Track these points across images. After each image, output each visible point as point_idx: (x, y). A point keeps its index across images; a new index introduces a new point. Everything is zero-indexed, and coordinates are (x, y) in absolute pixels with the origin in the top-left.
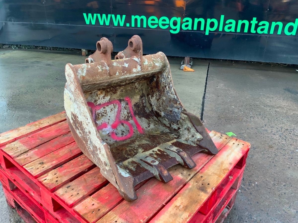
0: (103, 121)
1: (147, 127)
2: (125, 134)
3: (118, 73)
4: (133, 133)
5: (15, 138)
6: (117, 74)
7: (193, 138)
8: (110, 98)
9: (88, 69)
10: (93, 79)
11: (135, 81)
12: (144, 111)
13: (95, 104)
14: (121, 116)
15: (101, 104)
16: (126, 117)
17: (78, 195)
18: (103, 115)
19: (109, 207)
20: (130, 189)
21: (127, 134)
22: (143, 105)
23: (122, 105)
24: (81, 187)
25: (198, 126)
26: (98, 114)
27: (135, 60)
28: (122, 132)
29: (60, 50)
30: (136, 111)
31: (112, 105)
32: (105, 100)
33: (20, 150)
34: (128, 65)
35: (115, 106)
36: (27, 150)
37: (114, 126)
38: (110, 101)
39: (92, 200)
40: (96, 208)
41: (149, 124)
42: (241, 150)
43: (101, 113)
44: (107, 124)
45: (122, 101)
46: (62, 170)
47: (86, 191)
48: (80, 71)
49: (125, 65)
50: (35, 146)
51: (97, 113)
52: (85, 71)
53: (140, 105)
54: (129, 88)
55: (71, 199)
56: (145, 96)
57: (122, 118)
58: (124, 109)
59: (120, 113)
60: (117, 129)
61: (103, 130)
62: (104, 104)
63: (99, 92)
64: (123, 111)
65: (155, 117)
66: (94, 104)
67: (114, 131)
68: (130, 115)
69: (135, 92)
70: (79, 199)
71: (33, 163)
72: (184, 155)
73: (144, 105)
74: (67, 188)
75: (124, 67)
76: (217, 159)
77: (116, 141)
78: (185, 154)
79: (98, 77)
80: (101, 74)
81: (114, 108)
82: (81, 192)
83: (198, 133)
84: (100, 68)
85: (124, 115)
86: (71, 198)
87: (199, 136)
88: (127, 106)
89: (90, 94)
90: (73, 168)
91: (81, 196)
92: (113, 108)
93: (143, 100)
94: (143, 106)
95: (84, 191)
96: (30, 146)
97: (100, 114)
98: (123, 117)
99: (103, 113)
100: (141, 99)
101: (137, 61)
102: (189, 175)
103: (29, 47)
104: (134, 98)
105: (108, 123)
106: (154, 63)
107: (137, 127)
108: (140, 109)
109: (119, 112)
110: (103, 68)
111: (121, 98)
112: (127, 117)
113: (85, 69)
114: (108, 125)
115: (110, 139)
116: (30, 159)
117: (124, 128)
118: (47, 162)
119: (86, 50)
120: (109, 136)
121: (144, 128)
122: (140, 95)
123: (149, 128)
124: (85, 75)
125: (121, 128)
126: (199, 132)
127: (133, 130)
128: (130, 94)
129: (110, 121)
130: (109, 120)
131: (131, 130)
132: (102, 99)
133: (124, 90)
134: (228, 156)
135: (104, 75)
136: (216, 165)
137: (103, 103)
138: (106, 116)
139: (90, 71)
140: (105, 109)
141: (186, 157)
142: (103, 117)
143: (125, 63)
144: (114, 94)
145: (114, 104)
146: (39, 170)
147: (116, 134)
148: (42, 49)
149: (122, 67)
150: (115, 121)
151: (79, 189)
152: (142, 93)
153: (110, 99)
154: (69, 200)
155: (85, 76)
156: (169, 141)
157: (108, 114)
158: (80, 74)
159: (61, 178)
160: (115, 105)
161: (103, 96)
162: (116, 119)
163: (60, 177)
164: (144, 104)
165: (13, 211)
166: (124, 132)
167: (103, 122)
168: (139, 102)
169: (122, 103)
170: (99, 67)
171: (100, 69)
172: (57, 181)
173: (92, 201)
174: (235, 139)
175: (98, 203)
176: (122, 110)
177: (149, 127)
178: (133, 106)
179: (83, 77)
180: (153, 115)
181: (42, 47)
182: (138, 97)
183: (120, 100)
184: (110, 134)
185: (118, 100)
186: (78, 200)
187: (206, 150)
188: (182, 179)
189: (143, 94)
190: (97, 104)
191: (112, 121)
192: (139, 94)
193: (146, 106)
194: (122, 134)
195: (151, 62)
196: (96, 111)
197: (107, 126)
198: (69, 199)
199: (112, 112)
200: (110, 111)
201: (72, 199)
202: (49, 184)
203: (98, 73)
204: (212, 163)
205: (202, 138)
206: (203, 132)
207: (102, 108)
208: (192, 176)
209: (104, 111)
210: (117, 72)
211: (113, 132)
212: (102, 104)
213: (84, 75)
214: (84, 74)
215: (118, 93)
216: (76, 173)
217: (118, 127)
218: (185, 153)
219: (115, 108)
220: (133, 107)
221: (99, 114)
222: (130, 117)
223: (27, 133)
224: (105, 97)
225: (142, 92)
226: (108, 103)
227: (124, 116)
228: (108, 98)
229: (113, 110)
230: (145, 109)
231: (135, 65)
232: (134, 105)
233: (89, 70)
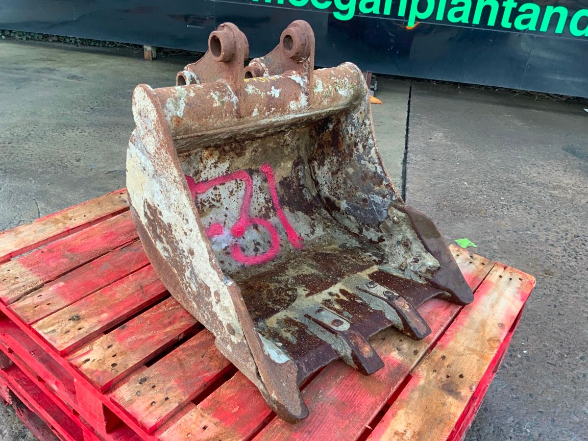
0: (214, 218)
1: (310, 232)
2: (261, 250)
3: (256, 110)
4: (280, 248)
5: (10, 252)
6: (255, 113)
7: (417, 265)
8: (228, 166)
9: (188, 99)
10: (200, 125)
11: (286, 129)
12: (302, 196)
13: (195, 178)
14: (252, 208)
15: (210, 179)
16: (263, 210)
17: (167, 401)
18: (214, 206)
19: (243, 435)
20: (291, 394)
21: (266, 248)
22: (300, 183)
23: (255, 182)
24: (172, 382)
25: (428, 237)
26: (201, 203)
27: (295, 81)
28: (255, 244)
29: (97, 44)
30: (283, 197)
31: (232, 181)
32: (218, 170)
33: (22, 284)
34: (280, 93)
35: (240, 184)
36: (40, 283)
37: (238, 232)
38: (229, 173)
39: (202, 416)
40: (213, 436)
41: (313, 226)
42: (518, 293)
43: (208, 201)
44: (222, 225)
45: (254, 173)
46: (125, 337)
47: (186, 392)
48: (170, 105)
49: (273, 93)
50: (56, 273)
51: (199, 200)
52: (182, 106)
53: (293, 183)
54: (271, 145)
55: (151, 413)
56: (303, 163)
57: (254, 212)
58: (259, 191)
59: (249, 202)
60: (244, 238)
61: (214, 240)
62: (216, 179)
63: (206, 153)
64: (256, 196)
65: (324, 210)
66: (193, 180)
67: (237, 241)
68: (270, 205)
69: (283, 152)
70: (171, 412)
71: (55, 318)
72: (404, 306)
73: (302, 183)
74: (140, 383)
75: (271, 98)
76: (470, 313)
77: (243, 266)
78: (406, 305)
79: (211, 121)
80: (219, 115)
81: (238, 188)
82: (174, 395)
83: (429, 254)
84: (216, 98)
85: (259, 205)
86: (151, 409)
87: (430, 261)
88: (266, 185)
89: (187, 156)
90: (149, 330)
91: (175, 405)
92: (235, 189)
93: (298, 172)
94: (299, 185)
95: (179, 391)
96: (47, 273)
97: (205, 202)
98: (257, 211)
99: (213, 200)
100: (294, 168)
101: (299, 84)
102: (416, 352)
103: (30, 37)
104: (280, 166)
105: (225, 223)
106: (335, 89)
107: (286, 233)
108: (291, 191)
109: (248, 197)
110: (224, 99)
111: (253, 168)
112: (265, 210)
113: (182, 99)
114: (224, 228)
115: (229, 262)
116: (48, 307)
117: (260, 236)
118: (90, 316)
119: (153, 47)
120: (228, 253)
121: (303, 235)
122: (293, 161)
123: (313, 237)
124: (182, 114)
125: (251, 235)
126: (432, 251)
127: (279, 239)
128: (272, 157)
129: (227, 218)
130: (226, 216)
131: (275, 240)
132: (211, 169)
133: (260, 149)
134: (492, 306)
135: (226, 115)
136: (469, 327)
137: (213, 178)
138: (218, 208)
139: (193, 106)
140: (217, 192)
141: (406, 311)
142: (214, 209)
143: (273, 88)
144: (239, 157)
145: (236, 180)
146: (72, 337)
147: (243, 250)
148: (59, 41)
149: (267, 96)
150: (238, 218)
151: (169, 385)
152: (297, 155)
153: (228, 168)
154: (147, 416)
155: (183, 116)
156: (362, 269)
157: (224, 203)
158: (170, 111)
159: (123, 356)
160: (239, 182)
161: (213, 161)
162: (241, 215)
163: (122, 353)
164: (300, 179)
165: (7, 412)
166: (259, 244)
167: (213, 222)
168: (290, 175)
169: (254, 177)
170: (214, 95)
171: (218, 102)
172: (114, 365)
173: (200, 418)
174: (502, 266)
175: (215, 424)
176: (254, 194)
177: (313, 233)
178: (278, 184)
179: (178, 120)
180: (319, 205)
181: (58, 37)
182: (289, 165)
183: (251, 172)
184: (229, 250)
185: (246, 170)
186: (168, 415)
187: (448, 294)
188: (400, 362)
189: (299, 157)
190: (201, 180)
191: (233, 219)
192: (291, 159)
193: (306, 186)
194: (256, 250)
195: (330, 86)
196: (198, 196)
197: (222, 231)
198: (148, 412)
199: (232, 197)
200: (228, 196)
201: (155, 413)
202: (96, 373)
203: (212, 111)
204: (461, 324)
205: (439, 265)
206: (439, 252)
207: (211, 190)
208: (421, 354)
209: (216, 195)
210: (254, 108)
211: (236, 245)
212: (213, 180)
213: (179, 115)
214: (180, 113)
215: (247, 154)
216: (158, 344)
217: (246, 233)
218: (404, 302)
219: (239, 190)
220: (278, 186)
221: (205, 204)
222: (272, 210)
223: (36, 242)
224: (219, 165)
225: (299, 153)
226: (223, 177)
227: (258, 208)
228: (224, 167)
229: (234, 193)
230: (304, 191)
231: (295, 94)
232: (280, 183)
233: (191, 102)
